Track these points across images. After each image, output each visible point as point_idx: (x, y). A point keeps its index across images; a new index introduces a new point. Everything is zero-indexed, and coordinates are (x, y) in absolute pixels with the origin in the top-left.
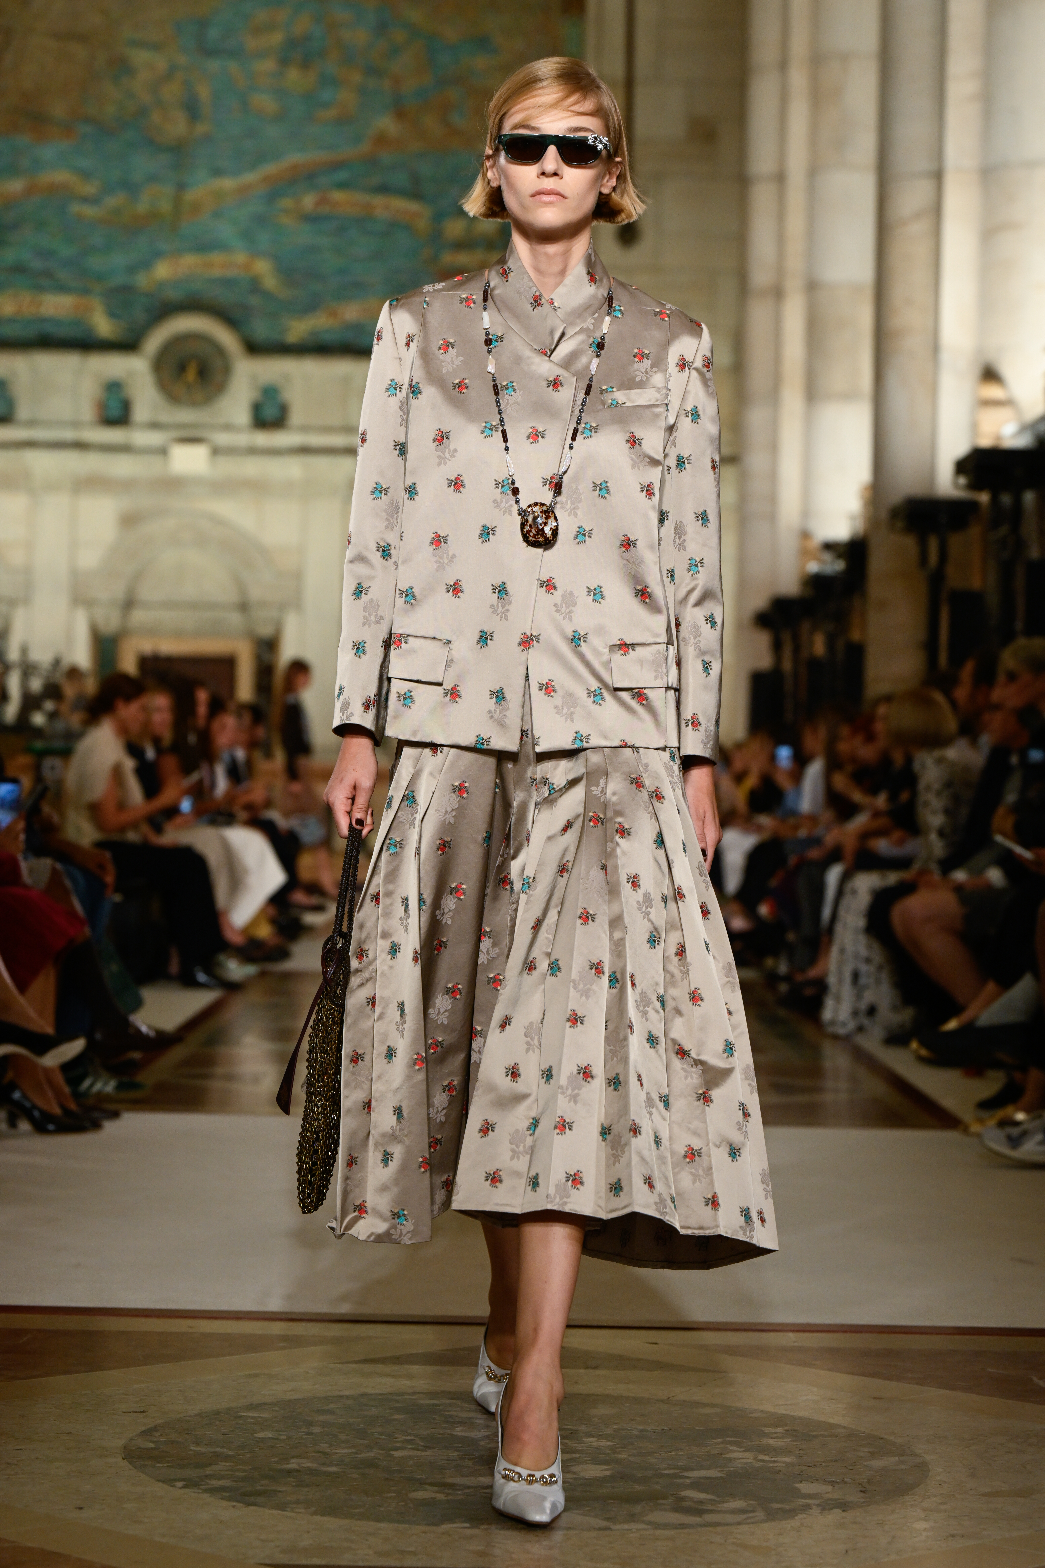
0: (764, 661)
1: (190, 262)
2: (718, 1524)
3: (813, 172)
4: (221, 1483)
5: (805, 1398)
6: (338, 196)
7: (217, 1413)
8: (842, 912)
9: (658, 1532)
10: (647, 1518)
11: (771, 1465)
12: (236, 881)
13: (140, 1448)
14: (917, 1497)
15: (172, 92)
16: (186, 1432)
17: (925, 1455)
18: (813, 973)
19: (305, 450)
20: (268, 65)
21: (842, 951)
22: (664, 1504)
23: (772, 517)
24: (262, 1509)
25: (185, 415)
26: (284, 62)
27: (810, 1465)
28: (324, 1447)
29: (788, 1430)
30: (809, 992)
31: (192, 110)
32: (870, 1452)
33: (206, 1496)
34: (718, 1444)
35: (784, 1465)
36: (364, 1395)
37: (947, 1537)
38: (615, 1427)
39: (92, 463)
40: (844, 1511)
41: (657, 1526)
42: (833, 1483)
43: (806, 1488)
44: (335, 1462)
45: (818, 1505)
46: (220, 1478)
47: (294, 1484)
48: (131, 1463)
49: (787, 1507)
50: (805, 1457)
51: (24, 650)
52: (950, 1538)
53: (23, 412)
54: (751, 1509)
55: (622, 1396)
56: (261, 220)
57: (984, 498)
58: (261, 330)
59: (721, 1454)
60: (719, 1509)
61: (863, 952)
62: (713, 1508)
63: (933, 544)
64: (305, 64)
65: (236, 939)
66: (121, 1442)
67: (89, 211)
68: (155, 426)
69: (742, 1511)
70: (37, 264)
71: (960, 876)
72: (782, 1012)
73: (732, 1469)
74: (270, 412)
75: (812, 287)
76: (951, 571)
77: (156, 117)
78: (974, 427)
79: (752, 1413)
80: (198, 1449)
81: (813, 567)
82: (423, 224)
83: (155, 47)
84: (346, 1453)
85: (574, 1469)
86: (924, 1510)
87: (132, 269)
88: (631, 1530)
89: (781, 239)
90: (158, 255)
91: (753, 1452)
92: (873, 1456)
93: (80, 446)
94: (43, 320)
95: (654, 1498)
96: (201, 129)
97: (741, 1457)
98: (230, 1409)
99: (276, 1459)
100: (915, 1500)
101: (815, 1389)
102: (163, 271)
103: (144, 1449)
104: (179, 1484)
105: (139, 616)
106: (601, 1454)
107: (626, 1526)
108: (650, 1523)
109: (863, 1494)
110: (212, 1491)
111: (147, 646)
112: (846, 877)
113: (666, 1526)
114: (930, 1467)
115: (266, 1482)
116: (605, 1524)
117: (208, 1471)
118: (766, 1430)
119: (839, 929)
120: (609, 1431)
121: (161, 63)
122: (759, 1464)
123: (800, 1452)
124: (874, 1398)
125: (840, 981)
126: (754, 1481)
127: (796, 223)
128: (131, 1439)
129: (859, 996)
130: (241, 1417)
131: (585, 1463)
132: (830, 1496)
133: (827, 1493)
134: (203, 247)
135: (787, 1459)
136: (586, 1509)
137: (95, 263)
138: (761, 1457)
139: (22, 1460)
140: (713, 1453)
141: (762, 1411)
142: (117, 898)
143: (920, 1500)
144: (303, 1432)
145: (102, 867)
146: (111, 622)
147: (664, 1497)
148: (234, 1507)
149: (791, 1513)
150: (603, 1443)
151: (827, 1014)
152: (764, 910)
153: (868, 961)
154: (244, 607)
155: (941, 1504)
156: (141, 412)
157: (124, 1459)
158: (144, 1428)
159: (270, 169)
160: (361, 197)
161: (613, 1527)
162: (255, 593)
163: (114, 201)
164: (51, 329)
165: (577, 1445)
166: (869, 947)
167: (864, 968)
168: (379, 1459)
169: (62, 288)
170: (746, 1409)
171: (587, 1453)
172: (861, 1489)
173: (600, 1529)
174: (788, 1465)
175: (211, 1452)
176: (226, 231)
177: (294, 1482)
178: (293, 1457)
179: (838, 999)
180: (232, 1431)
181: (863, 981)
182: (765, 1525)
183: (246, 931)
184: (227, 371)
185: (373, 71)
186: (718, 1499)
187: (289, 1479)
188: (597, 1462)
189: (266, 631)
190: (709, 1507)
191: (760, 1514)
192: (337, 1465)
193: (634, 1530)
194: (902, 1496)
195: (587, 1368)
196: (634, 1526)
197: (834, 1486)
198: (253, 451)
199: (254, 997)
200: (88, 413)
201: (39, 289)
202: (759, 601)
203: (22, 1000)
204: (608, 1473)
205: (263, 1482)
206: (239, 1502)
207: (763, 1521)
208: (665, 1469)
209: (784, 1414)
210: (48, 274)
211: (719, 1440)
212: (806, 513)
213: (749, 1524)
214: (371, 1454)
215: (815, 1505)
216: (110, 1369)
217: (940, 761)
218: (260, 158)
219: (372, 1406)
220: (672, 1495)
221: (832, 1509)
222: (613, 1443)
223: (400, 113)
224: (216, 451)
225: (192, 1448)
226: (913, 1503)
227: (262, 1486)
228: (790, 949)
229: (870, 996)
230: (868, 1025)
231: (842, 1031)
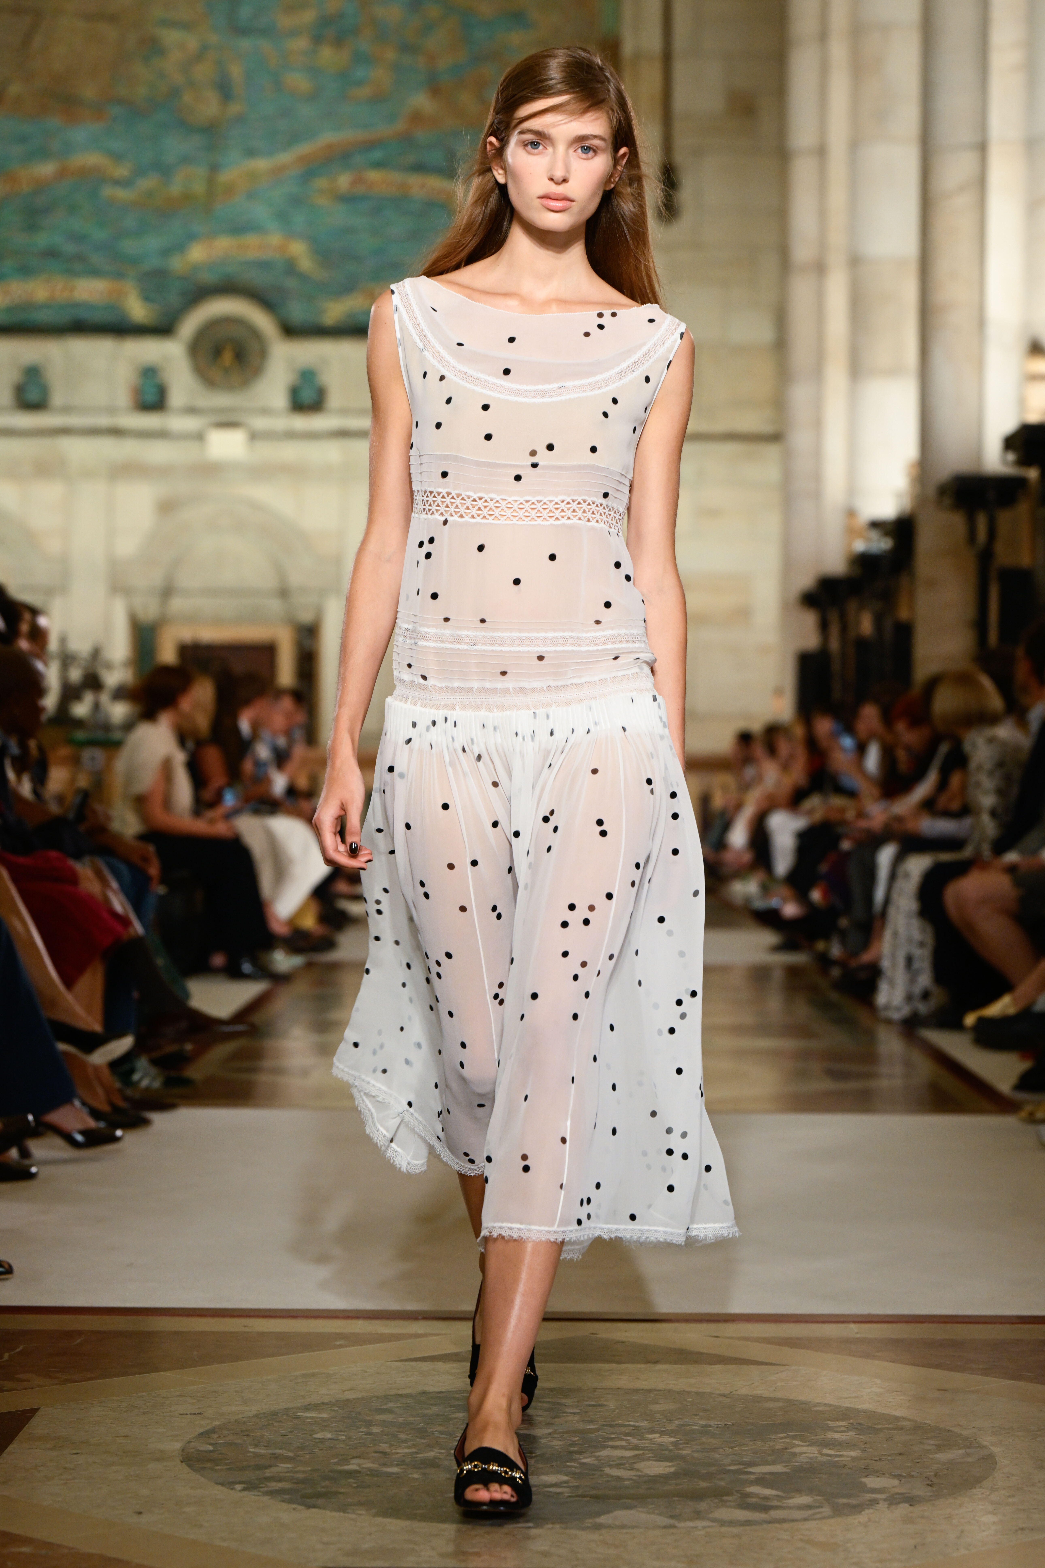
0: (811, 641)
1: (224, 244)
2: (784, 1521)
3: (855, 145)
4: (279, 1485)
5: (869, 1390)
6: (374, 175)
7: (275, 1414)
8: (895, 895)
9: (724, 1529)
10: (711, 1516)
11: (836, 1459)
12: (281, 872)
13: (198, 1450)
14: (984, 1490)
15: (203, 71)
16: (244, 1434)
17: (991, 1448)
18: (866, 957)
19: (343, 434)
20: (301, 44)
21: (895, 934)
22: (729, 1501)
23: (817, 495)
24: (323, 1511)
25: (222, 400)
26: (318, 40)
27: (876, 1459)
28: (384, 1447)
29: (852, 1424)
30: (863, 975)
31: (225, 90)
32: (936, 1445)
33: (266, 1498)
34: (782, 1438)
35: (850, 1459)
36: (424, 1393)
37: (1017, 1530)
38: (677, 1422)
39: (129, 449)
40: (911, 1505)
41: (723, 1523)
42: (899, 1477)
43: (872, 1482)
44: (395, 1463)
45: (885, 1500)
46: (280, 1480)
47: (355, 1485)
48: (189, 1466)
49: (853, 1501)
50: (871, 1450)
51: (63, 641)
52: (1020, 1532)
53: (57, 398)
54: (817, 1504)
55: (684, 1391)
56: (296, 201)
57: (1033, 474)
58: (297, 312)
59: (786, 1449)
60: (785, 1505)
61: (917, 935)
62: (780, 1504)
63: (982, 521)
64: (338, 42)
65: (281, 930)
66: (178, 1446)
67: (122, 194)
68: (191, 411)
69: (809, 1507)
70: (70, 248)
71: (1012, 857)
72: (834, 996)
73: (797, 1464)
74: (307, 396)
75: (855, 261)
76: (1000, 548)
77: (187, 98)
78: (1022, 402)
79: (816, 1406)
80: (256, 1450)
81: (859, 546)
83: (186, 26)
84: (406, 1453)
85: (637, 1466)
86: (992, 1503)
87: (166, 252)
88: (697, 1527)
89: (822, 213)
90: (191, 237)
91: (818, 1446)
92: (939, 1448)
93: (116, 432)
94: (76, 305)
95: (719, 1495)
96: (235, 108)
97: (806, 1452)
98: (287, 1409)
99: (336, 1460)
100: (982, 1493)
101: (879, 1381)
102: (197, 253)
103: (202, 1451)
104: (239, 1487)
105: (177, 604)
106: (664, 1450)
107: (690, 1524)
108: (714, 1520)
109: (929, 1488)
110: (272, 1493)
111: (188, 634)
112: (898, 860)
113: (731, 1523)
114: (997, 1459)
115: (327, 1483)
116: (670, 1521)
117: (268, 1473)
118: (831, 1423)
119: (892, 912)
120: (671, 1427)
121: (192, 43)
122: (825, 1459)
123: (866, 1446)
124: (939, 1390)
125: (894, 965)
126: (821, 1475)
127: (837, 197)
128: (189, 1442)
129: (912, 981)
130: (299, 1417)
131: (649, 1459)
132: (897, 1490)
133: (894, 1487)
134: (238, 229)
135: (853, 1454)
136: (650, 1507)
137: (129, 246)
138: (826, 1451)
139: (79, 1464)
140: (777, 1447)
141: (826, 1404)
142: (161, 890)
143: (988, 1493)
144: (362, 1432)
145: (146, 859)
146: (149, 611)
147: (729, 1494)
148: (294, 1509)
149: (857, 1509)
150: (666, 1439)
151: (882, 998)
152: (816, 895)
153: (922, 945)
154: (284, 593)
155: (1009, 1497)
156: (177, 397)
157: (182, 1462)
158: (202, 1430)
159: (304, 148)
160: (396, 177)
161: (678, 1525)
162: (295, 579)
163: (147, 183)
164: (85, 315)
165: (639, 1441)
166: (923, 931)
167: (917, 952)
168: (440, 1458)
169: (95, 272)
170: (810, 1402)
171: (649, 1450)
172: (927, 1483)
173: (665, 1527)
174: (854, 1459)
175: (270, 1454)
176: (260, 212)
177: (355, 1483)
178: (354, 1458)
179: (892, 984)
180: (290, 1432)
181: (917, 965)
182: (831, 1521)
183: (291, 922)
184: (263, 353)
185: (407, 48)
186: (783, 1495)
187: (350, 1480)
188: (660, 1458)
189: (306, 617)
190: (775, 1503)
191: (826, 1510)
192: (397, 1465)
193: (699, 1528)
194: (970, 1489)
195: (649, 1362)
196: (699, 1524)
197: (900, 1481)
198: (291, 435)
199: (301, 987)
200: (123, 398)
201: (71, 273)
202: (805, 581)
203: (69, 997)
204: (672, 1470)
205: (324, 1484)
206: (300, 1504)
207: (829, 1517)
208: (729, 1465)
209: (848, 1407)
210: (81, 258)
211: (783, 1435)
212: (852, 490)
213: (815, 1519)
214: (431, 1454)
215: (881, 1499)
216: (167, 1370)
217: (991, 740)
218: (293, 139)
219: (432, 1405)
220: (737, 1491)
221: (899, 1503)
222: (676, 1440)
223: (435, 90)
224: (254, 436)
225: (251, 1450)
226: (980, 1496)
227: (323, 1487)
228: (843, 935)
229: (925, 980)
230: (923, 1008)
231: (896, 1016)
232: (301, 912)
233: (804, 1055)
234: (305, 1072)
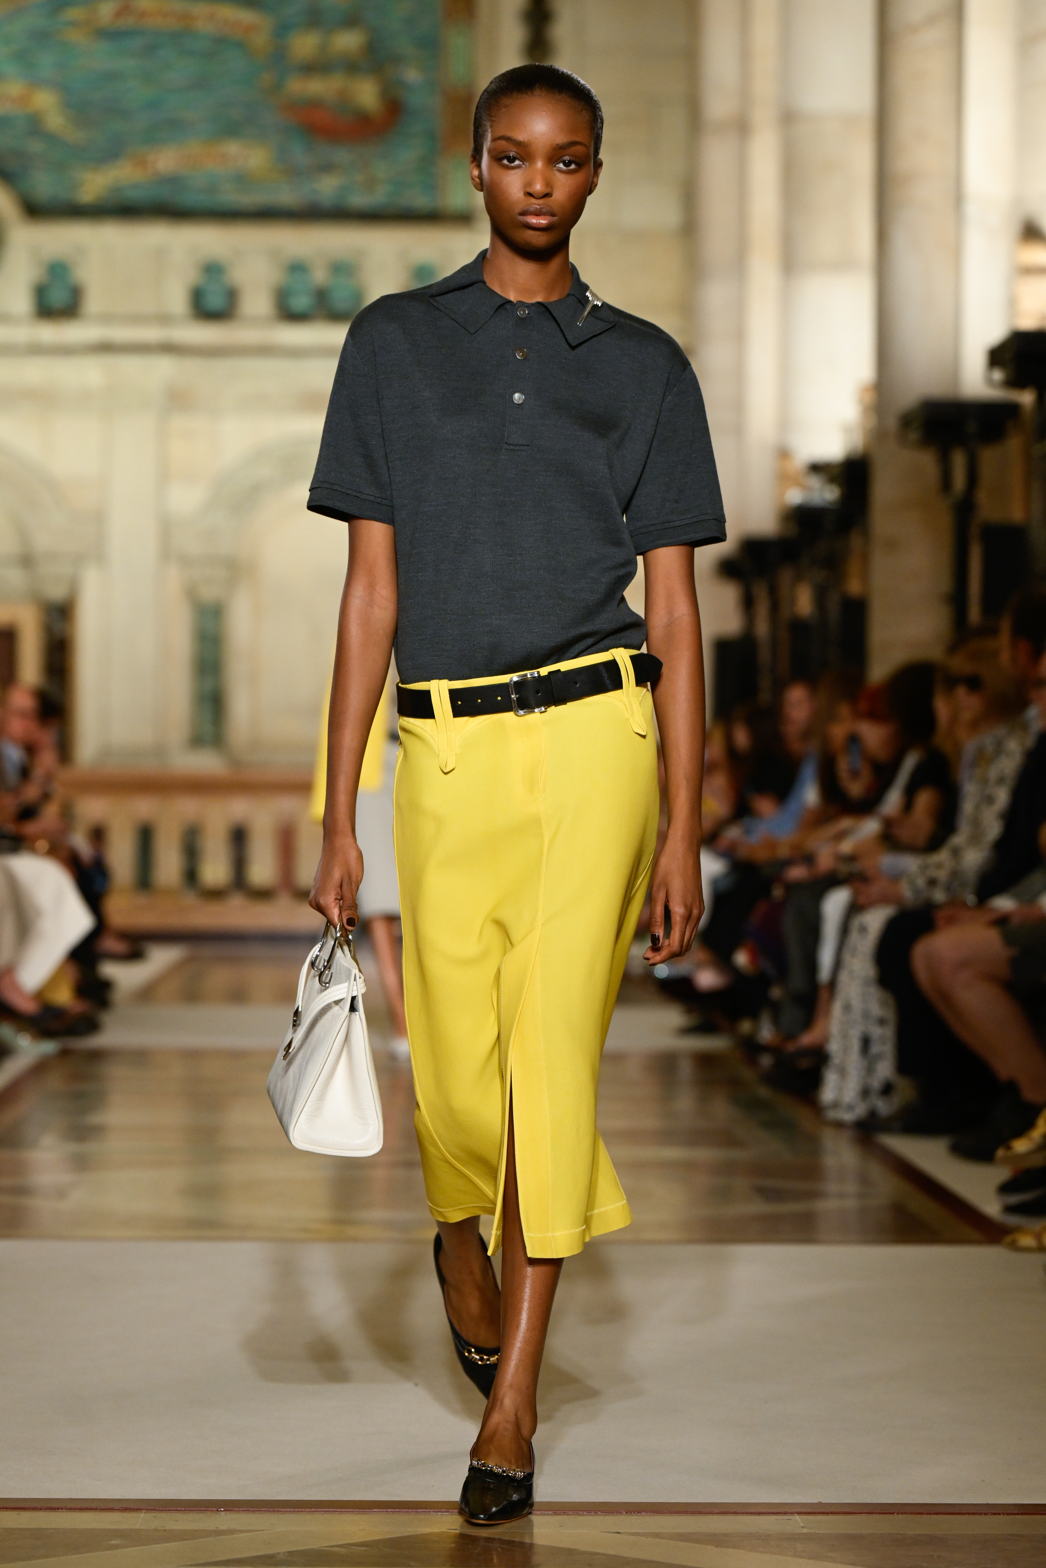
0: (730, 623)
8: (847, 956)
12: (26, 928)
18: (807, 1039)
19: (106, 348)
21: (847, 1008)
30: (804, 1063)
56: (42, 37)
57: (1027, 398)
58: (44, 186)
61: (876, 1010)
63: (959, 461)
65: (27, 1006)
71: (1004, 903)
72: (763, 1092)
74: (58, 297)
75: (788, 118)
76: (983, 497)
78: (1012, 303)
81: (795, 497)
82: (261, 40)
112: (854, 909)
119: (844, 977)
125: (846, 1050)
129: (870, 1070)
151: (828, 1093)
152: (742, 959)
153: (882, 1022)
154: (27, 560)
162: (42, 542)
166: (883, 1004)
167: (876, 1032)
179: (842, 1072)
181: (875, 1049)
183: (39, 995)
189: (56, 592)
198: (36, 350)
212: (785, 423)
228: (775, 1009)
229: (885, 1069)
230: (884, 1107)
231: (848, 1117)
232: (53, 982)
233: (726, 1169)
234: (61, 1193)
